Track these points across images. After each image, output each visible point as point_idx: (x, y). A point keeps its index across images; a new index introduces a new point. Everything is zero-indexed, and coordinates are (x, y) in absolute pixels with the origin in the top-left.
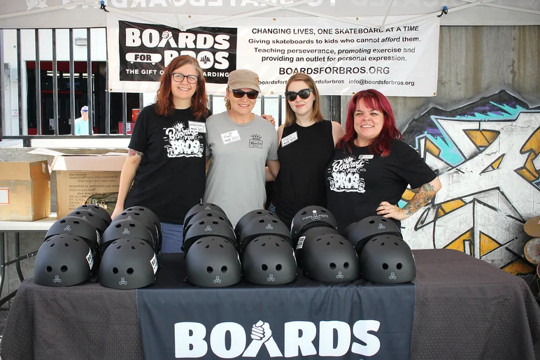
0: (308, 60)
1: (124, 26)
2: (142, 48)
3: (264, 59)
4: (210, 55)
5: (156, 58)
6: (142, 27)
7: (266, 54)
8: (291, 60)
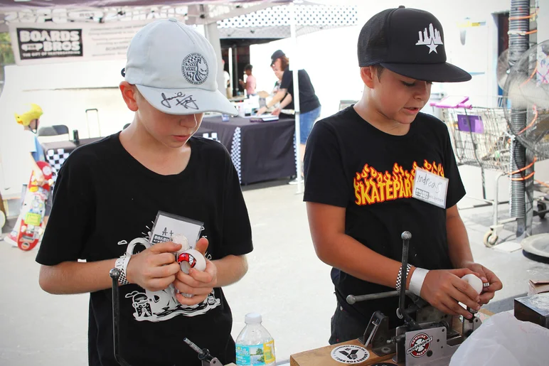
0: (121, 43)
1: (19, 30)
2: (31, 42)
3: (98, 44)
4: (69, 43)
5: (39, 47)
6: (30, 30)
7: (99, 42)
8: (112, 44)
